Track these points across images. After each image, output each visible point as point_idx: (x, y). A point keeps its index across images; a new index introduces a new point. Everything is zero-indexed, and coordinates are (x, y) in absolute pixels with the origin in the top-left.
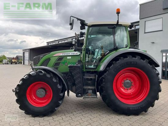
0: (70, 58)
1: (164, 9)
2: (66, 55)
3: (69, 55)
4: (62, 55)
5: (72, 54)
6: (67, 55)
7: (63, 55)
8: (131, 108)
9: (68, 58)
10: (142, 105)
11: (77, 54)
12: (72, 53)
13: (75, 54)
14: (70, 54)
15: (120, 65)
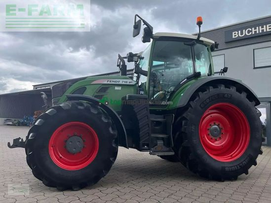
0: (119, 88)
1: (226, 43)
2: (113, 83)
3: (118, 83)
4: (106, 82)
5: (124, 83)
6: (115, 83)
7: (109, 83)
8: (226, 168)
9: (116, 88)
10: (242, 163)
11: (130, 84)
12: (123, 80)
13: (128, 83)
14: (121, 83)
15: (209, 98)
